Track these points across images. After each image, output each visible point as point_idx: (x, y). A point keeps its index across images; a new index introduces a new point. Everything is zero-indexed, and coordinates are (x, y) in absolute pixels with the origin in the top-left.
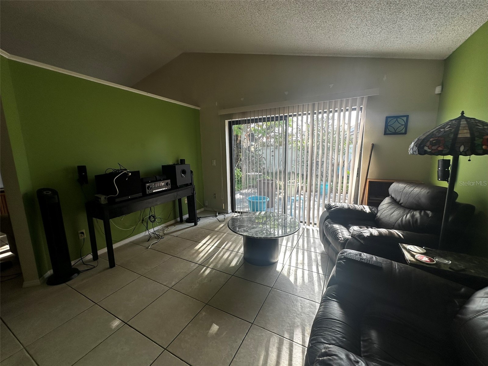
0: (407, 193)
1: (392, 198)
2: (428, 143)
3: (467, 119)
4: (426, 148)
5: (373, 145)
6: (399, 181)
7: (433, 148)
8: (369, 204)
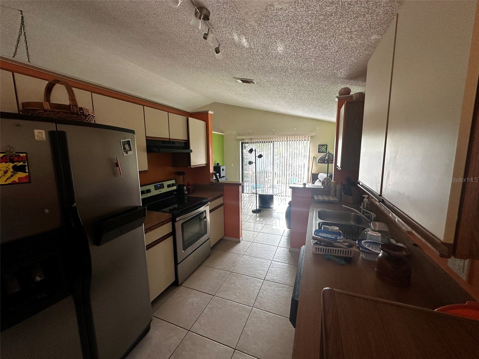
0: (322, 177)
1: (319, 179)
5: (314, 157)
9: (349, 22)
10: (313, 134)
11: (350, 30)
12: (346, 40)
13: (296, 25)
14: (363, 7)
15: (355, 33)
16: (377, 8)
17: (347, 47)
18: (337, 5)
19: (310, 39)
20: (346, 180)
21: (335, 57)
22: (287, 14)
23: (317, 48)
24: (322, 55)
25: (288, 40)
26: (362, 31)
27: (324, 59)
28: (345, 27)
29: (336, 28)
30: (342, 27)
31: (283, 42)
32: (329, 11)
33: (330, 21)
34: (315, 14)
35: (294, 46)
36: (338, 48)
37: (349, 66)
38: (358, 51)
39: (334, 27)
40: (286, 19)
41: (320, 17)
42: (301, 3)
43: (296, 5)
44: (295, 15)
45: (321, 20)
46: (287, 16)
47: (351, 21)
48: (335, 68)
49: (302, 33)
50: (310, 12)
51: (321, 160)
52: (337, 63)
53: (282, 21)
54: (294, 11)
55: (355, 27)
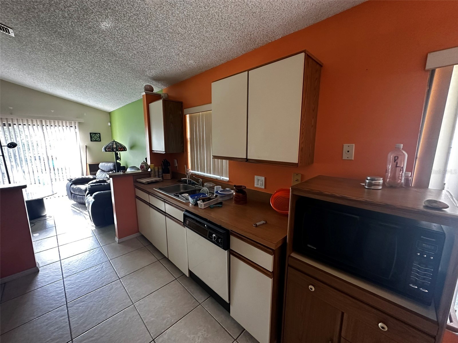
0: (106, 166)
1: (101, 169)
2: (107, 148)
3: (115, 142)
4: (107, 150)
5: (86, 146)
6: (102, 162)
7: (109, 150)
8: (91, 174)
9: (185, 45)
10: (82, 121)
11: (181, 50)
12: (174, 54)
13: (144, 20)
14: (199, 43)
15: (183, 53)
16: (204, 48)
17: (170, 58)
18: (186, 31)
19: (147, 37)
20: (163, 161)
21: (156, 60)
22: (145, 8)
23: (148, 46)
24: (147, 53)
25: (125, 24)
26: (188, 54)
27: (146, 57)
28: (180, 46)
29: (174, 43)
30: (178, 45)
31: (117, 22)
32: (179, 31)
33: (174, 36)
34: (168, 25)
35: (125, 32)
36: (163, 56)
37: (161, 71)
38: (175, 64)
39: (174, 41)
40: (139, 9)
41: (170, 30)
42: (164, 11)
43: (159, 9)
44: (152, 13)
45: (169, 32)
46: (143, 9)
47: (187, 45)
48: (149, 67)
49: (144, 29)
50: (166, 21)
51: (108, 149)
52: (154, 64)
53: (135, 8)
54: (153, 11)
55: (186, 50)
